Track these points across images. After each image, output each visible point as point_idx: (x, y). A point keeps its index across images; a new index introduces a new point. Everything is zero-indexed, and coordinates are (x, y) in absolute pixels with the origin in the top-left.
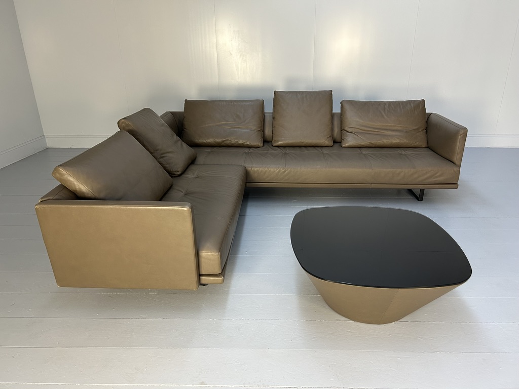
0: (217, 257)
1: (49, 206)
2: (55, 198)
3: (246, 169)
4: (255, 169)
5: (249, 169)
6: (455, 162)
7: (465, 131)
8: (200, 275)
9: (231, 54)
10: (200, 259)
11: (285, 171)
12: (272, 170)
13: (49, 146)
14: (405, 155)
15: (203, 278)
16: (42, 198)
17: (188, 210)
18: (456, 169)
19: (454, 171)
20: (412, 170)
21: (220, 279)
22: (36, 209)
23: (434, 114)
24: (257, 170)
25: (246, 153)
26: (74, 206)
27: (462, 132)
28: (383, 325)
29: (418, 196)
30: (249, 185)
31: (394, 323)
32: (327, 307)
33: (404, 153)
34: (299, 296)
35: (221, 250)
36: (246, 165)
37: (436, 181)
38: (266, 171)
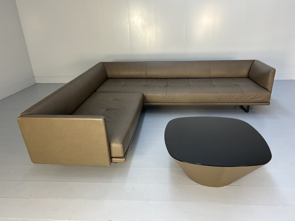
0: (121, 147)
1: (25, 118)
2: (29, 113)
3: (143, 95)
4: (149, 95)
5: (145, 94)
6: (268, 89)
7: (274, 70)
8: (111, 158)
9: (137, 28)
10: (111, 148)
11: (166, 96)
12: (159, 95)
13: (37, 82)
14: (238, 85)
15: (113, 159)
16: (21, 114)
17: (102, 120)
18: (268, 93)
19: (267, 94)
20: (242, 94)
21: (123, 160)
22: (18, 120)
23: (257, 61)
24: (150, 95)
25: (144, 85)
26: (38, 118)
27: (272, 71)
28: (218, 188)
29: (246, 109)
30: (145, 104)
31: (225, 186)
32: (186, 176)
33: (237, 84)
34: (170, 170)
35: (124, 143)
36: (144, 93)
37: (257, 100)
38: (155, 96)
